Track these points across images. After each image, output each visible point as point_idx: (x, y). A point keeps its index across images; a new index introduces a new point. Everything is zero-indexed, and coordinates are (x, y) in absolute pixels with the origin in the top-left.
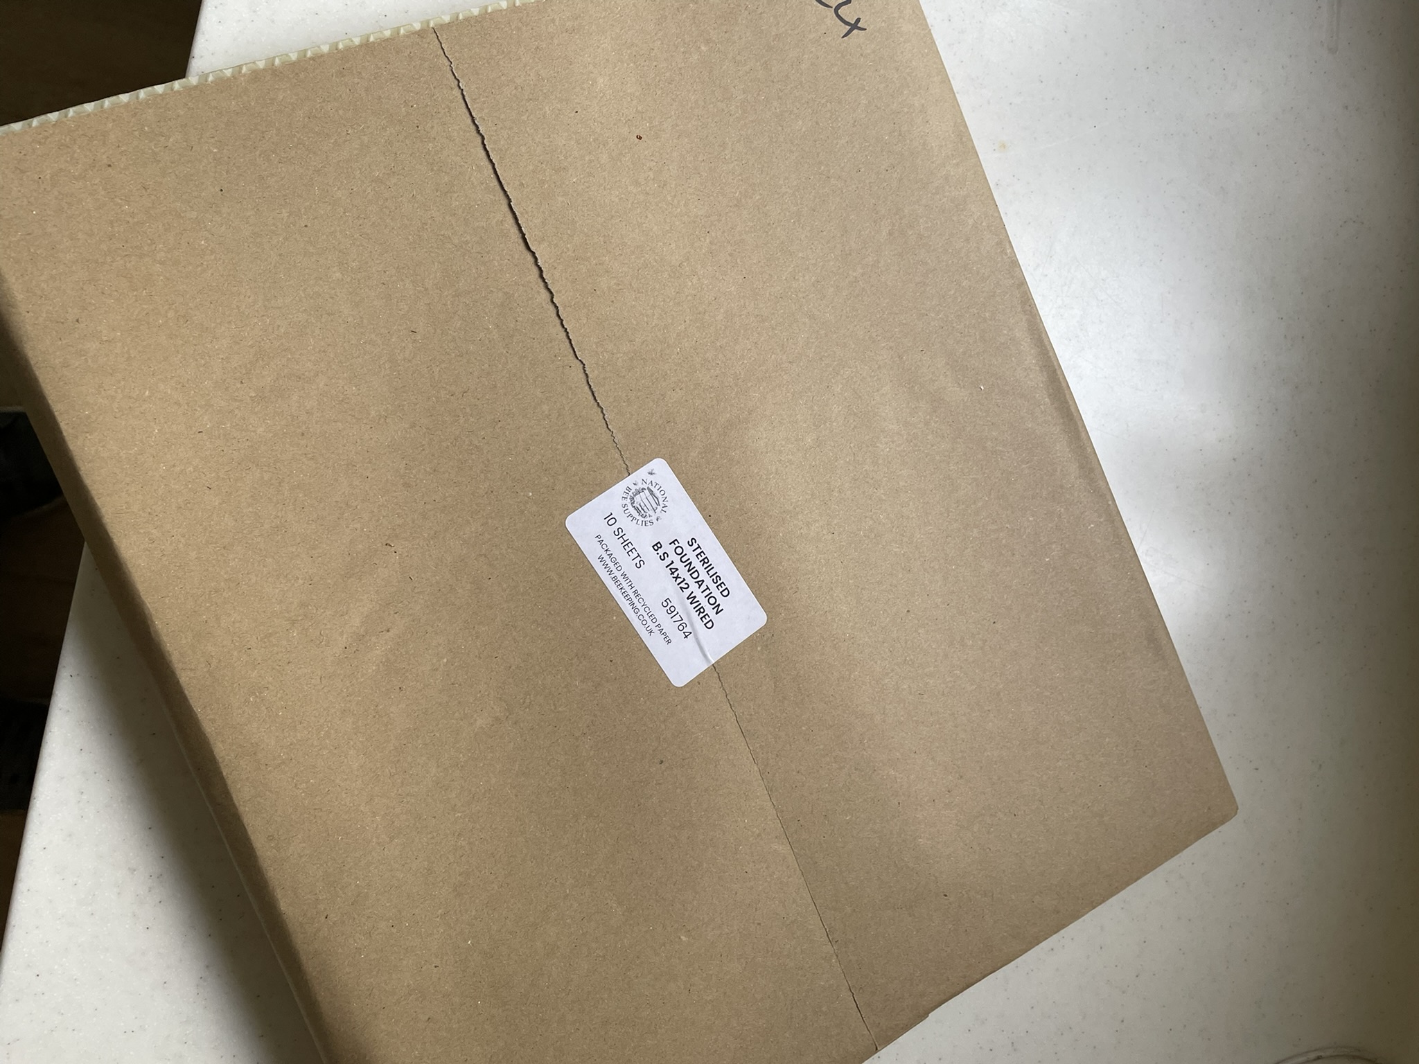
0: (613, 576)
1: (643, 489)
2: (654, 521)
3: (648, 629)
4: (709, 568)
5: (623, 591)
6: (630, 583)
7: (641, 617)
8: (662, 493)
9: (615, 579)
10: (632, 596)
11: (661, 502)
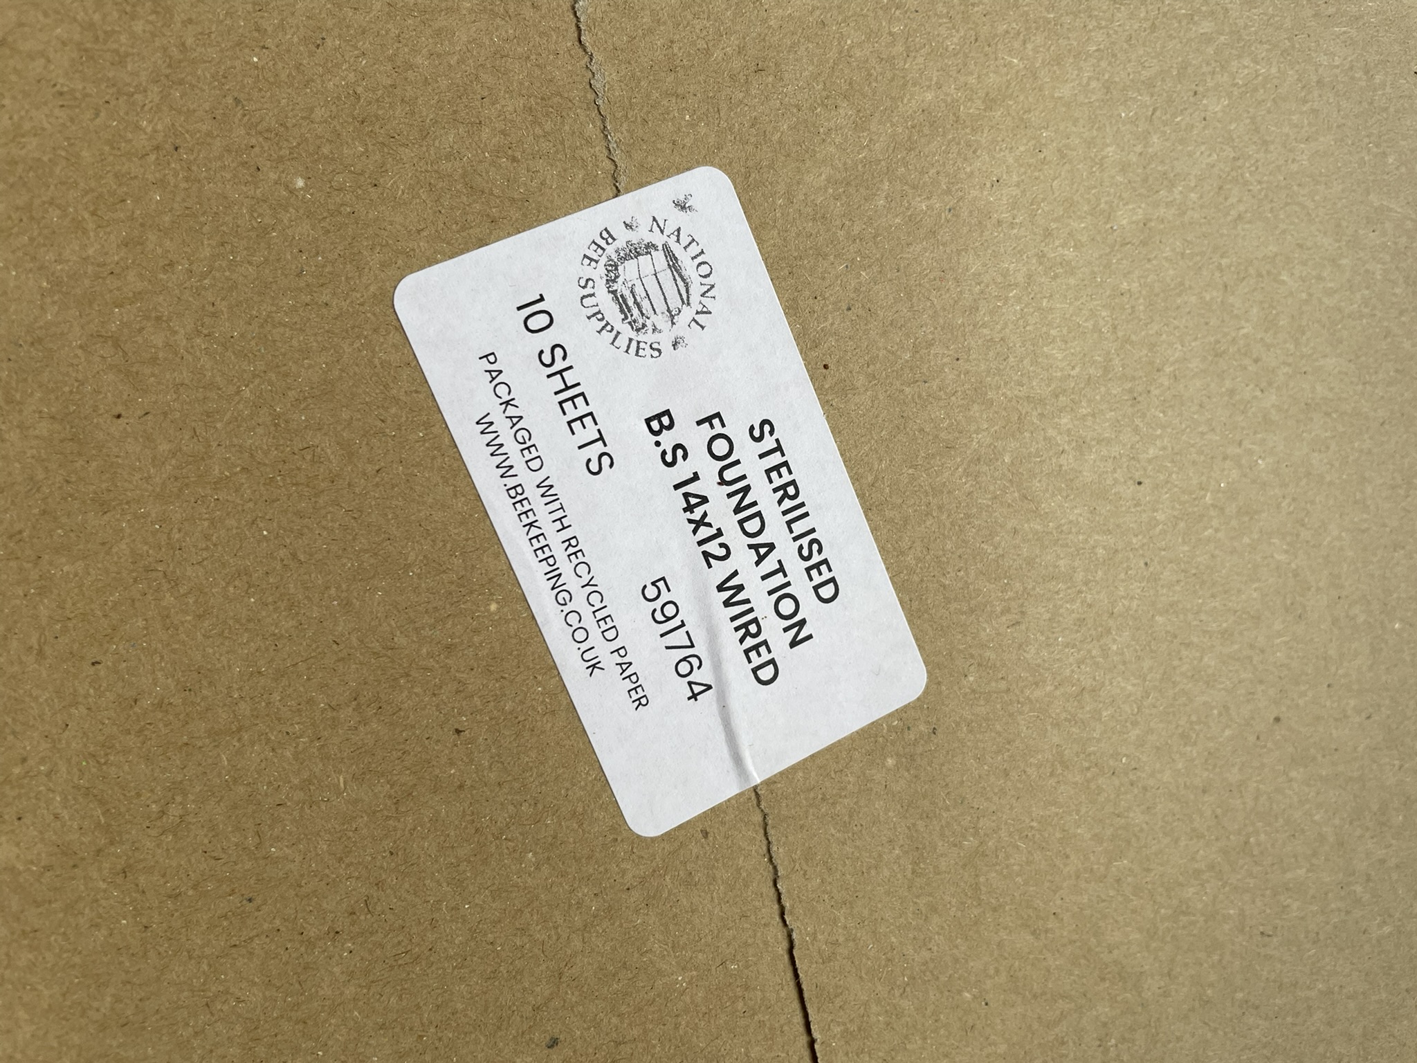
0: (511, 482)
1: (650, 247)
2: (666, 346)
3: (587, 656)
4: (797, 512)
5: (534, 532)
6: (560, 514)
7: (573, 618)
8: (704, 270)
9: (517, 494)
10: (559, 551)
11: (695, 298)
